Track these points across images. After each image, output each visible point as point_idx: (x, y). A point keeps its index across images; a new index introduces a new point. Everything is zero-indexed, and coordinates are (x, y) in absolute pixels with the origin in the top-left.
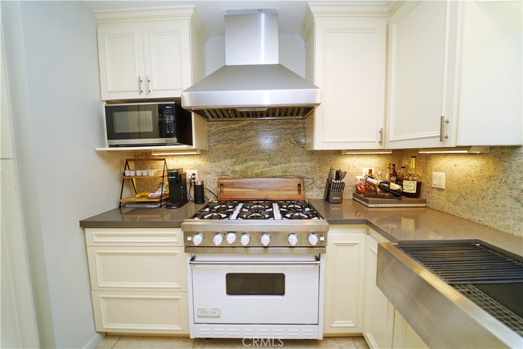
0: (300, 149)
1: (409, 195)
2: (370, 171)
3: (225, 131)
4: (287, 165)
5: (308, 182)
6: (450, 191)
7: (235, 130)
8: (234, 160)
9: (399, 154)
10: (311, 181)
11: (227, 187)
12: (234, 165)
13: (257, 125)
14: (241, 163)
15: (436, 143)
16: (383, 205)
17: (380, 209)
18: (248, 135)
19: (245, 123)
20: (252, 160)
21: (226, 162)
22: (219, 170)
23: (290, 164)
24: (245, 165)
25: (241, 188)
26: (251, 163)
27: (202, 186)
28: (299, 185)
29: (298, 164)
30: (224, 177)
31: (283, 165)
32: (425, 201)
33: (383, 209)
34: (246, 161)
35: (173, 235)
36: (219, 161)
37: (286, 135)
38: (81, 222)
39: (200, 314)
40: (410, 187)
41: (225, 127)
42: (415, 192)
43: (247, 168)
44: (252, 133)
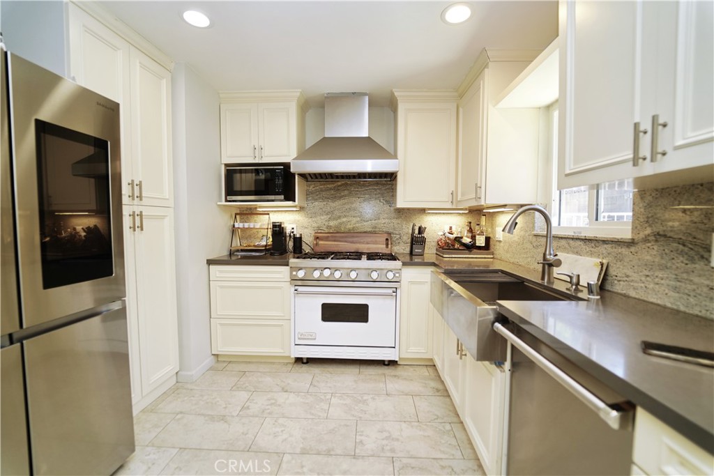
0: (389, 207)
1: (480, 248)
2: (451, 228)
3: (322, 191)
4: (376, 221)
5: (396, 237)
7: (331, 189)
8: (329, 217)
10: (398, 236)
11: (322, 240)
12: (329, 221)
13: (351, 185)
14: (334, 219)
16: (456, 256)
17: (453, 259)
18: (343, 194)
19: (339, 184)
20: (345, 216)
21: (322, 218)
22: (315, 225)
23: (379, 221)
24: (339, 221)
25: (335, 241)
26: (344, 220)
27: (300, 238)
28: (387, 239)
29: (387, 221)
30: (319, 231)
31: (373, 221)
33: (456, 259)
34: (339, 217)
35: (280, 272)
36: (315, 217)
37: (376, 194)
38: (207, 260)
39: (300, 336)
40: (480, 241)
41: (322, 187)
42: (484, 245)
43: (341, 224)
44: (346, 192)
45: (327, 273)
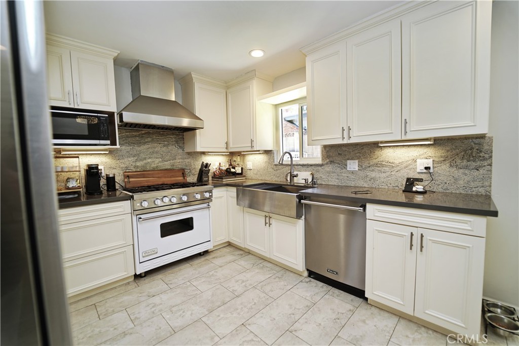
0: (182, 151)
1: (238, 174)
2: (220, 164)
3: (128, 137)
4: (174, 161)
5: (187, 171)
6: (254, 170)
7: (136, 136)
8: (135, 158)
9: (232, 154)
10: (189, 171)
11: (133, 178)
12: (135, 162)
13: (153, 134)
14: (141, 160)
15: (250, 149)
18: (146, 140)
19: (143, 132)
20: (150, 158)
21: (130, 159)
22: (123, 165)
23: (176, 161)
24: (145, 161)
25: (144, 177)
26: (149, 160)
27: (114, 178)
28: (183, 173)
29: (181, 160)
30: (127, 171)
31: (171, 161)
32: (245, 176)
34: (145, 159)
36: (123, 159)
37: (172, 142)
39: (144, 255)
40: (238, 170)
41: (128, 134)
42: (241, 172)
43: (146, 164)
44: (149, 139)
45: (166, 200)
